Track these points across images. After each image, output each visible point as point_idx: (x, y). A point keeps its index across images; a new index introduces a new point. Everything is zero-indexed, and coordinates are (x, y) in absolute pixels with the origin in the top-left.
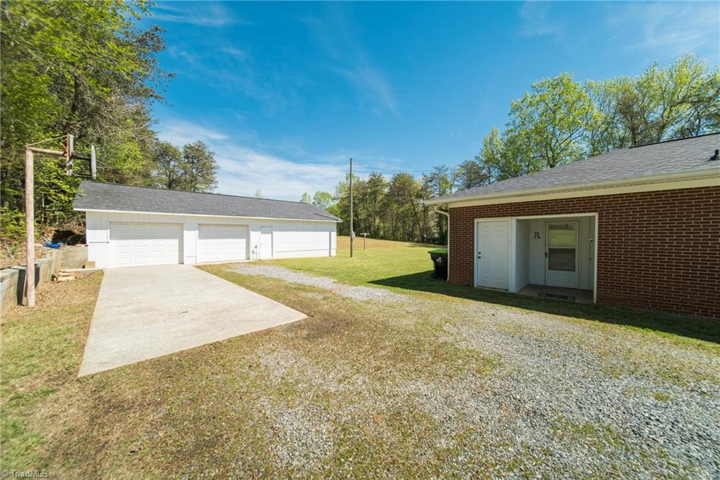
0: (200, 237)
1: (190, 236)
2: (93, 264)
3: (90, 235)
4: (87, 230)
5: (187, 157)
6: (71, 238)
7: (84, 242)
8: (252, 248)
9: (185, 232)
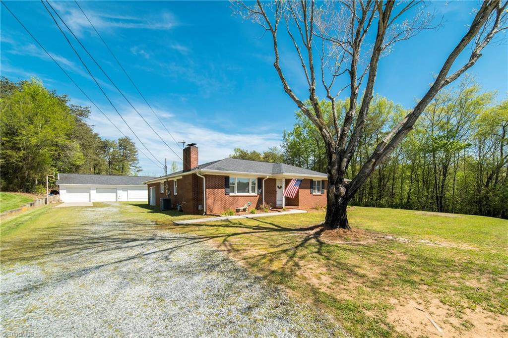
0: (97, 192)
1: (93, 192)
2: (61, 200)
3: (61, 192)
4: (60, 191)
5: (120, 145)
6: (55, 192)
7: (59, 194)
8: (118, 197)
9: (91, 191)
